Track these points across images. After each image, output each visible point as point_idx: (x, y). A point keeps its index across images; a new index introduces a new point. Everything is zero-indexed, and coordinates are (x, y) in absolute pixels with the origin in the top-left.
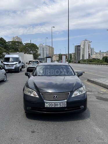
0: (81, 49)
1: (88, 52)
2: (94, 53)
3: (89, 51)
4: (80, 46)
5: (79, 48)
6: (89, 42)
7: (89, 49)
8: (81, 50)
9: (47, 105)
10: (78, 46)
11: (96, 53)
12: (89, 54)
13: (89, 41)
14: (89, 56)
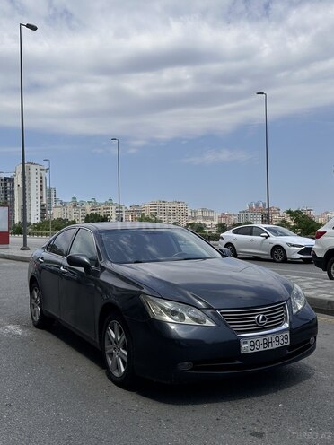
0: (16, 188)
1: (39, 200)
2: (57, 204)
3: (41, 198)
4: (12, 180)
5: (8, 184)
6: (41, 170)
7: (41, 190)
8: (16, 193)
9: (246, 348)
10: (6, 179)
11: (64, 205)
12: (42, 206)
13: (42, 167)
14: (43, 211)
